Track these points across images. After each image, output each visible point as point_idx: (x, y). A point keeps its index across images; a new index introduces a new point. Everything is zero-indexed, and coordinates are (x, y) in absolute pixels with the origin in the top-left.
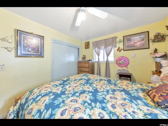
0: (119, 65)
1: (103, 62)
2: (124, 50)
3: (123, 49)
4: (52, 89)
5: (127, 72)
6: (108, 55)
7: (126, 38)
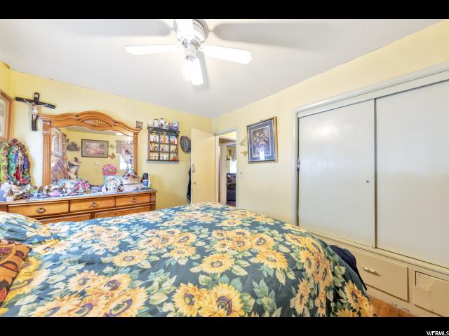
4: (308, 279)
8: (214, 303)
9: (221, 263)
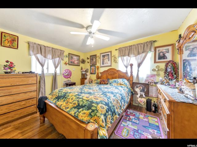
0: (65, 77)
1: (49, 75)
2: (69, 65)
3: (69, 63)
5: (70, 82)
6: (56, 67)
7: (70, 55)
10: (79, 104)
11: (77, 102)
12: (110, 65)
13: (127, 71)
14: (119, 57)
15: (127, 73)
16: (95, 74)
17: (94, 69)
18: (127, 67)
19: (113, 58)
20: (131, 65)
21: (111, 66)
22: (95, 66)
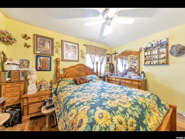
8: (81, 118)
9: (102, 118)
10: (136, 118)
11: (131, 118)
12: (77, 59)
13: (94, 67)
14: (86, 53)
15: (93, 69)
16: (50, 70)
17: (49, 63)
18: (93, 64)
19: (80, 53)
20: (97, 63)
21: (78, 61)
22: (51, 58)
